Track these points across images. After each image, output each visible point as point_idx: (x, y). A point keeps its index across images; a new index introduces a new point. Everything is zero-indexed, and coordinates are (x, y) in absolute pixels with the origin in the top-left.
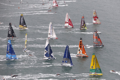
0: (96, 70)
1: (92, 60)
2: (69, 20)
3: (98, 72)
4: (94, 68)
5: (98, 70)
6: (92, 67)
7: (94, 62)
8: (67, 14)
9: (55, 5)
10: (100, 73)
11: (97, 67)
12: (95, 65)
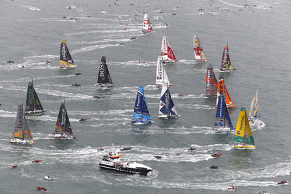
0: (244, 138)
1: (239, 120)
2: (169, 48)
3: (248, 143)
4: (242, 135)
5: (248, 139)
6: (239, 133)
7: (242, 124)
8: (164, 38)
9: (146, 27)
10: (252, 144)
11: (247, 133)
12: (243, 129)
